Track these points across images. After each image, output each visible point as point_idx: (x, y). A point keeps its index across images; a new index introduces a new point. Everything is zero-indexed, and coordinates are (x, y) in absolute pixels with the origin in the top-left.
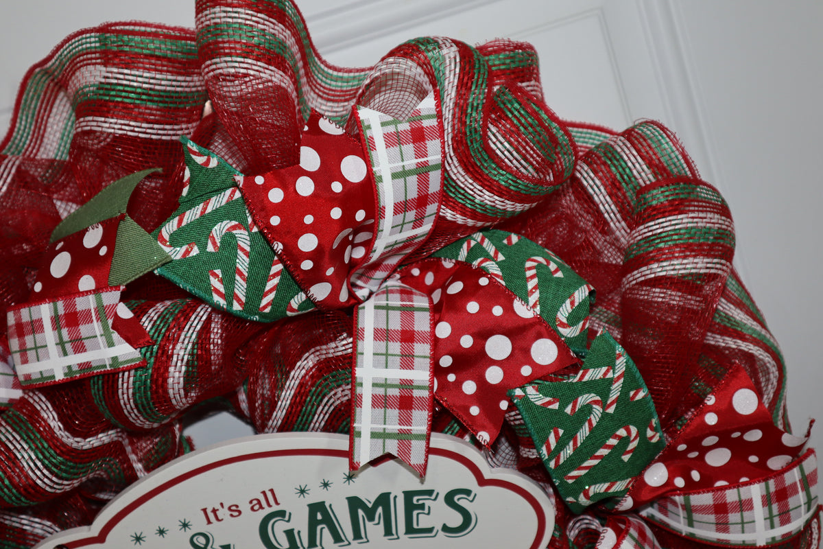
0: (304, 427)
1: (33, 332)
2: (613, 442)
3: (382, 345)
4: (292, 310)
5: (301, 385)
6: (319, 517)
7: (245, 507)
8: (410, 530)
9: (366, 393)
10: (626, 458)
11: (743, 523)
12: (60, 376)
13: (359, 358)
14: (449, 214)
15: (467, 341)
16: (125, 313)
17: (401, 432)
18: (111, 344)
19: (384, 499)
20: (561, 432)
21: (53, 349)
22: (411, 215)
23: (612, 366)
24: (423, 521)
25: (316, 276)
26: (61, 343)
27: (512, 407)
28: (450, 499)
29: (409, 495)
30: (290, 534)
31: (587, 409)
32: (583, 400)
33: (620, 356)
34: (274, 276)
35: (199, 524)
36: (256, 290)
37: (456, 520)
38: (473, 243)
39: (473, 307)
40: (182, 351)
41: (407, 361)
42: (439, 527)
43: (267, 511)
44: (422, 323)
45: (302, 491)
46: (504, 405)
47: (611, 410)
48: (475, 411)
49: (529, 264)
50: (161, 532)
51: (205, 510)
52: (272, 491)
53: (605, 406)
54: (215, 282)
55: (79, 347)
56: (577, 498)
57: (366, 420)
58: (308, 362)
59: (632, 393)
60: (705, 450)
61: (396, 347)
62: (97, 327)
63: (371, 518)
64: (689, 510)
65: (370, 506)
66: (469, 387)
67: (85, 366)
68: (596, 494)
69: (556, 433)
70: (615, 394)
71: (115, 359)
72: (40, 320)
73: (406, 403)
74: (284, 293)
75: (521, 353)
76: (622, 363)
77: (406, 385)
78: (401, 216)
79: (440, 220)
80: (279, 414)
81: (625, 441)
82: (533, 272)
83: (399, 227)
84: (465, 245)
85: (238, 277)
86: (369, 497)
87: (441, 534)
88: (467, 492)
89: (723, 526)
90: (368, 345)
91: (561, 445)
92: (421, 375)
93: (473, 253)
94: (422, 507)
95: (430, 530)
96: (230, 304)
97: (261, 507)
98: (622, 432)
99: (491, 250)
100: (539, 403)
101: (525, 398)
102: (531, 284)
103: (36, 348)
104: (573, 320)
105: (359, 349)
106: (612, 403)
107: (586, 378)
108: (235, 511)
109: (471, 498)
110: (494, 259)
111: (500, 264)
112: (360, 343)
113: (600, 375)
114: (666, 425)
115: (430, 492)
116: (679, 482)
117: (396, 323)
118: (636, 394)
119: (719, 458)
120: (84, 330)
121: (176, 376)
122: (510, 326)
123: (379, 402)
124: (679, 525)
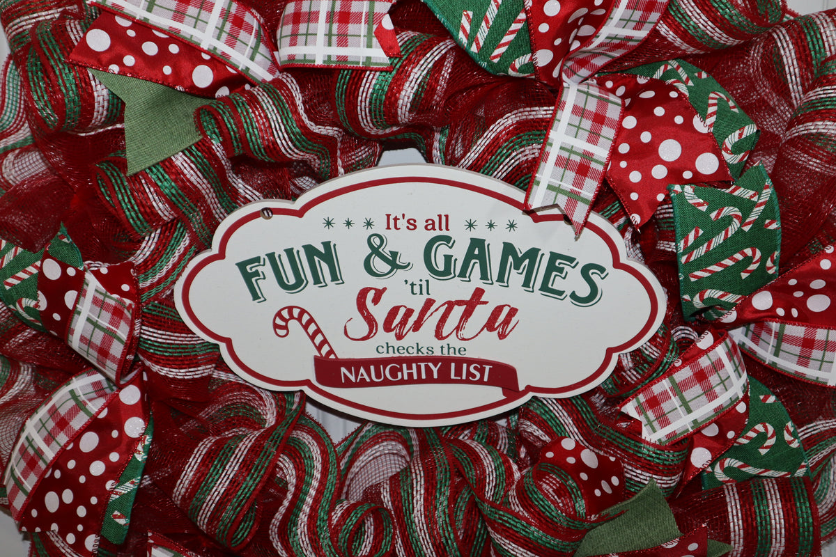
0: (488, 173)
1: (309, 21)
2: (739, 256)
3: (576, 120)
4: (514, 69)
5: (496, 138)
6: (476, 252)
7: (421, 224)
8: (545, 288)
9: (554, 152)
10: (744, 275)
11: (822, 361)
12: (319, 62)
13: (556, 123)
14: (663, 29)
15: (646, 137)
16: (388, 24)
17: (572, 192)
18: (369, 46)
19: (533, 254)
20: (701, 232)
21: (321, 38)
22: (638, 15)
23: (759, 193)
24: (558, 284)
25: (545, 41)
26: (329, 35)
27: (668, 200)
28: (585, 271)
29: (554, 256)
30: (448, 258)
31: (728, 220)
32: (728, 210)
33: (767, 187)
34: (512, 32)
35: (380, 227)
36: (493, 41)
37: (584, 291)
38: (669, 67)
39: (659, 111)
40: (418, 73)
41: (594, 137)
42: (568, 293)
43: (437, 233)
44: (613, 112)
45: (471, 225)
46: (660, 197)
47: (746, 229)
48: (635, 196)
49: (712, 95)
50: (349, 223)
51: (388, 216)
52: (447, 216)
53: (743, 223)
54: (465, 22)
55: (343, 40)
56: (692, 298)
57: (547, 174)
58: (509, 120)
59: (767, 221)
60: (810, 292)
61: (587, 124)
62: (362, 28)
63: (517, 268)
64: (780, 337)
65: (520, 255)
66: (635, 177)
67: (343, 59)
68: (710, 298)
69: (697, 232)
70: (754, 216)
71: (369, 58)
72: (317, 13)
73: (583, 170)
74: (515, 49)
75: (687, 159)
76: (767, 194)
77: (587, 156)
78: (630, 11)
79: (655, 33)
80: (472, 156)
81: (748, 260)
82: (715, 101)
83: (625, 21)
84: (662, 68)
85: (483, 24)
86: (522, 248)
87: (568, 299)
88: (602, 269)
89: (804, 360)
90: (565, 116)
91: (697, 244)
92: (601, 152)
93: (667, 74)
94: (561, 270)
95: (560, 293)
96: (470, 45)
97: (433, 228)
98: (748, 251)
99: (684, 77)
100: (691, 202)
101: (681, 195)
102: (711, 110)
103: (307, 34)
104: (736, 149)
105: (558, 116)
106: (749, 223)
107: (736, 193)
108: (412, 224)
109: (603, 276)
110: (686, 82)
111: (689, 88)
112: (559, 112)
113: (747, 196)
114: (784, 265)
115: (571, 260)
116: (781, 312)
117: (592, 106)
118: (770, 223)
119: (818, 304)
120: (352, 28)
121: (407, 93)
122: (686, 135)
123: (562, 163)
124: (765, 353)
